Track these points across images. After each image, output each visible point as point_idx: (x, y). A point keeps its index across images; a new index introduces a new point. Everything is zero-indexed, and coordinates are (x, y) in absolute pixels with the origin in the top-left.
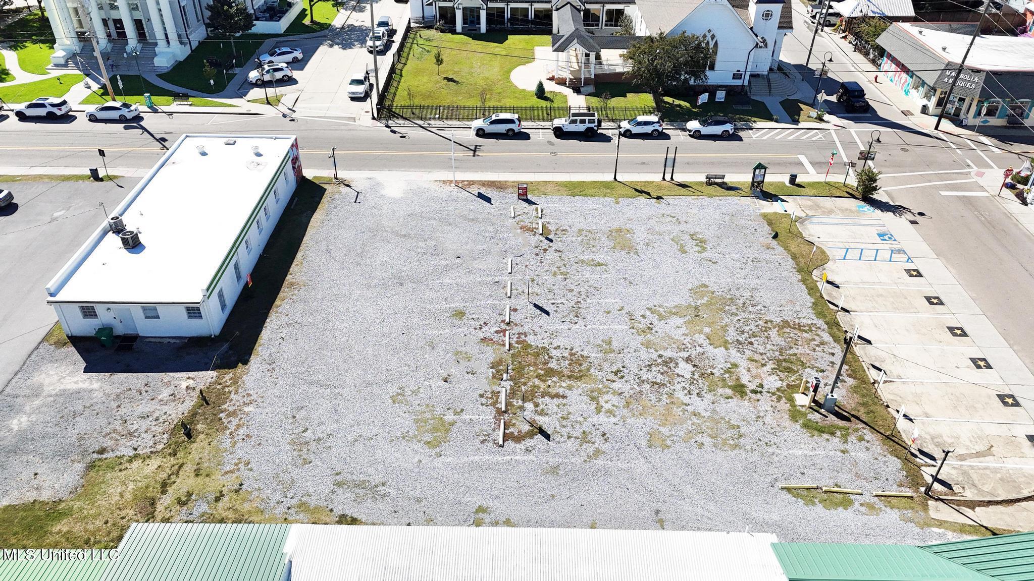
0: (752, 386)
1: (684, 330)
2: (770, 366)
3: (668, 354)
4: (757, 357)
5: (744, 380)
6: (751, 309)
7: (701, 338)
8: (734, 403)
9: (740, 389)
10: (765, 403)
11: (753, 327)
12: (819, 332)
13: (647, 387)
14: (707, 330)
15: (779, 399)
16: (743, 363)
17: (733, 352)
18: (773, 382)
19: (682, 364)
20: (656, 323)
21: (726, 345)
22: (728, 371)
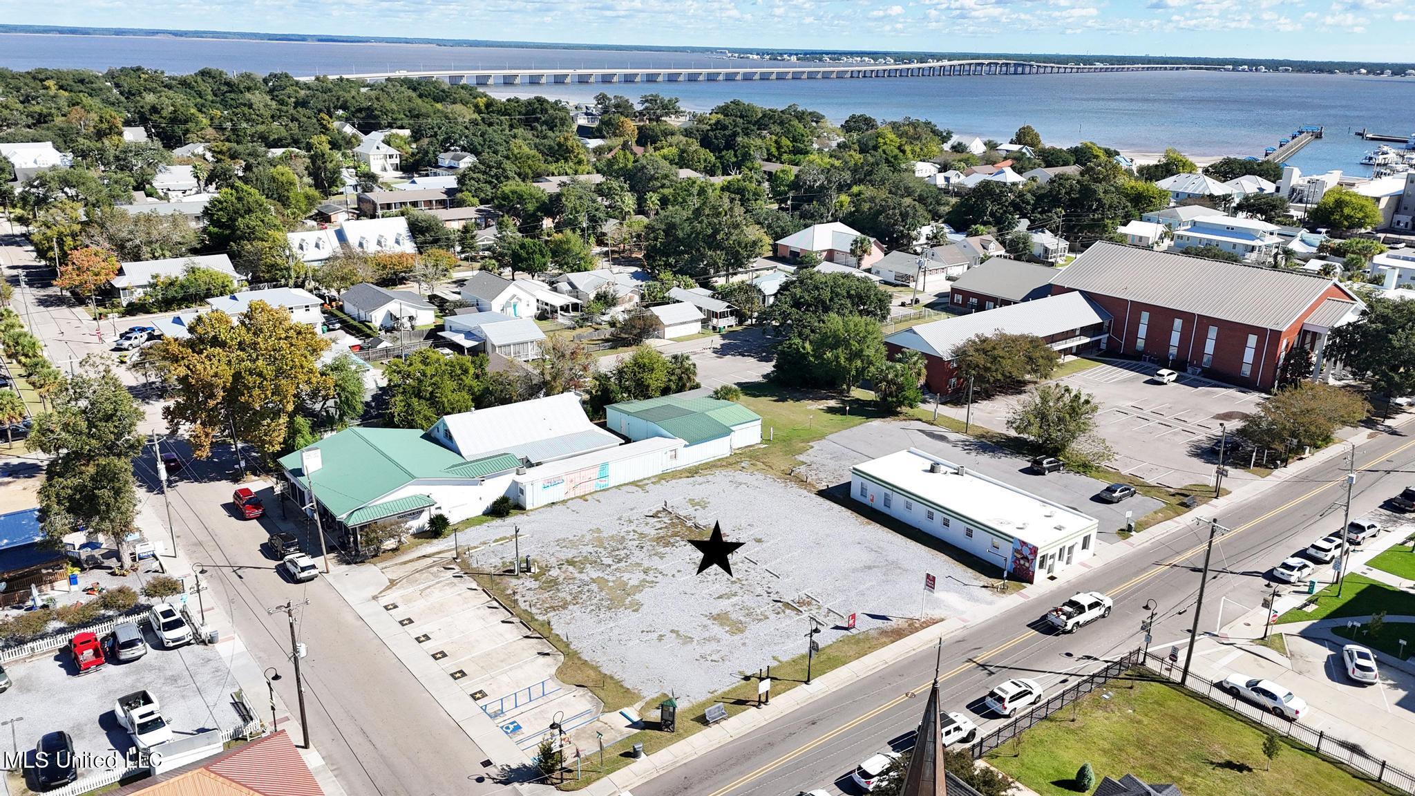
0: (564, 567)
1: (625, 579)
2: (561, 579)
3: (623, 564)
4: (571, 581)
5: (571, 568)
6: (593, 607)
7: (611, 578)
8: (570, 556)
9: (571, 562)
10: (553, 561)
11: (584, 597)
12: (539, 611)
13: (620, 547)
14: (611, 584)
15: (547, 566)
16: (577, 575)
17: (586, 579)
18: (554, 573)
19: (611, 563)
20: (645, 577)
21: (594, 581)
22: (583, 568)
